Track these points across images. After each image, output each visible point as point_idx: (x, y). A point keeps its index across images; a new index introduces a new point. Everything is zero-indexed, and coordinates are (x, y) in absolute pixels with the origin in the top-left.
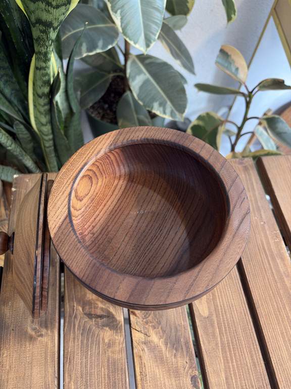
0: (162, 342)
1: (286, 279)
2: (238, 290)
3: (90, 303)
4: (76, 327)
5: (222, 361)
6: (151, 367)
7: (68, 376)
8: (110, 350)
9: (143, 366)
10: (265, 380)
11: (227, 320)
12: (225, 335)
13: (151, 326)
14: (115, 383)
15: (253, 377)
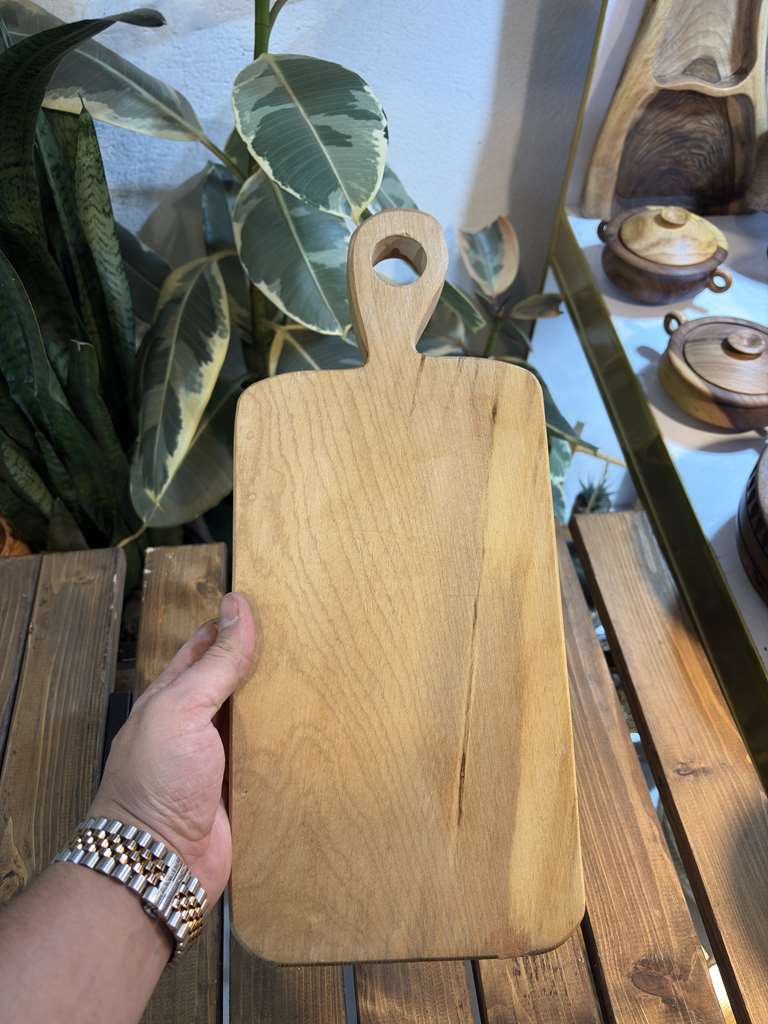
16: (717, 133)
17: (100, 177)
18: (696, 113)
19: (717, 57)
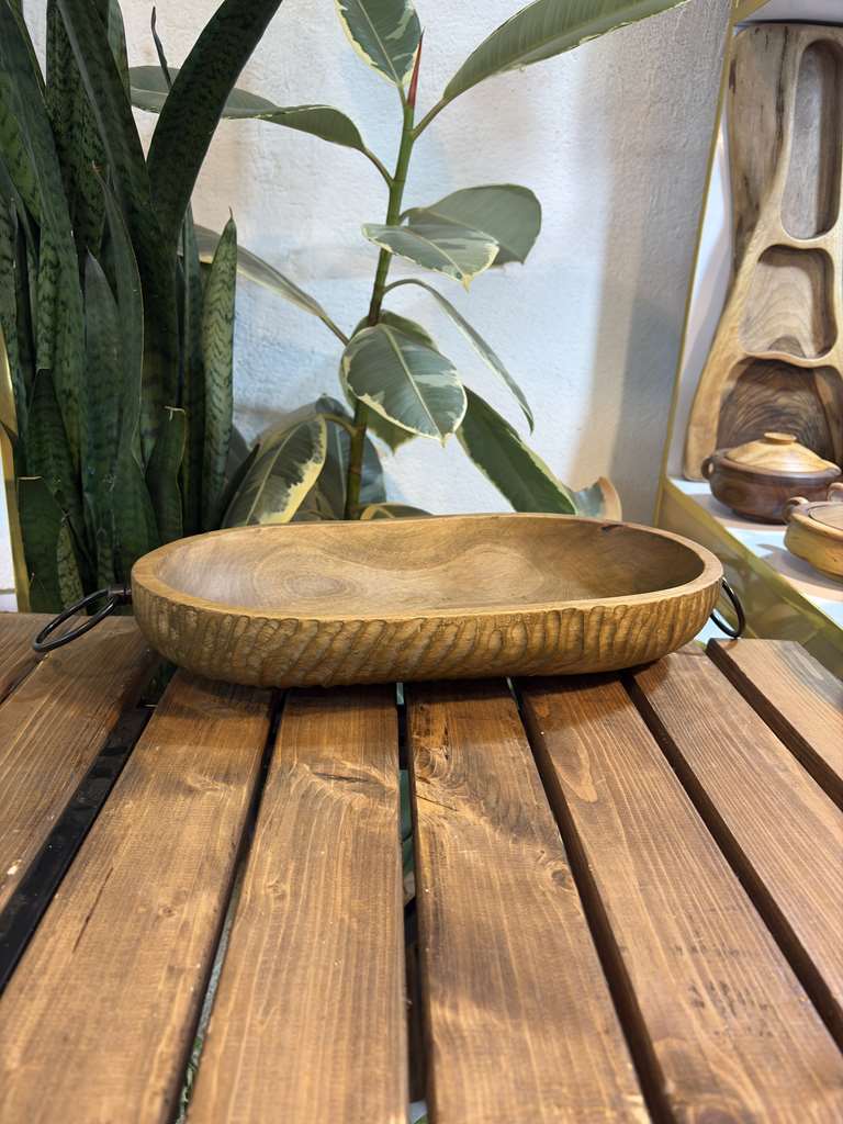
0: (486, 821)
1: (782, 775)
2: (668, 778)
3: (327, 761)
4: (294, 786)
5: (631, 860)
6: (456, 847)
7: (262, 844)
8: (362, 821)
9: (438, 844)
10: (743, 899)
11: (643, 812)
12: (636, 827)
13: (463, 800)
14: (369, 863)
15: (711, 890)
16: (810, 409)
17: (231, 283)
18: (786, 389)
19: (799, 337)
